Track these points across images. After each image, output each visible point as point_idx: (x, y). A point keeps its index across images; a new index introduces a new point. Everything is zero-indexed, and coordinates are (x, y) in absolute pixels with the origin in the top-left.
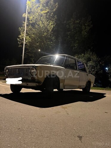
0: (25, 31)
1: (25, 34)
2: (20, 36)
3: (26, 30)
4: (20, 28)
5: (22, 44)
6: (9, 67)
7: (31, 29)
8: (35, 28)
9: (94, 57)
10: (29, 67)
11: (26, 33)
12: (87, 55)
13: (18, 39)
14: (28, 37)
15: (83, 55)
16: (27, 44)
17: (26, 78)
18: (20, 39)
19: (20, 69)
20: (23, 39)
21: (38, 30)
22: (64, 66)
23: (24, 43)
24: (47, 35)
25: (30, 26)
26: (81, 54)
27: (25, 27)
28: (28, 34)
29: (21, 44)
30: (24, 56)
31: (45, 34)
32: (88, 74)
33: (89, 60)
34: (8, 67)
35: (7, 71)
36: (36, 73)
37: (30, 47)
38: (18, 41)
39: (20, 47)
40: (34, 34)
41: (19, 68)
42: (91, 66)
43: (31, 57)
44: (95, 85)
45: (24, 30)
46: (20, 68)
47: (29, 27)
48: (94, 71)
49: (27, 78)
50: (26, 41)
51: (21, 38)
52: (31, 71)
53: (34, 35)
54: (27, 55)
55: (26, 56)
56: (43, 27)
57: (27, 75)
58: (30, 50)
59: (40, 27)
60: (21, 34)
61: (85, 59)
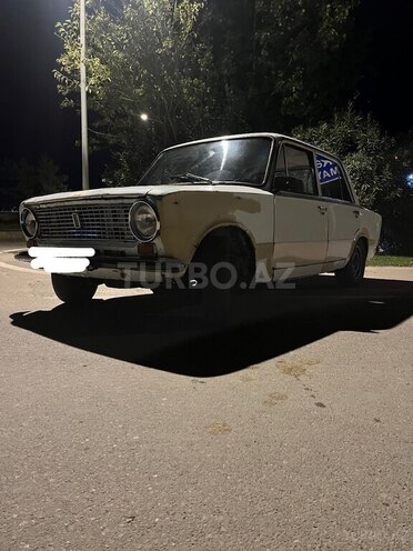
0: (82, 38)
1: (83, 49)
2: (63, 60)
3: (87, 33)
4: (59, 24)
5: (76, 95)
6: (38, 204)
7: (105, 27)
8: (124, 21)
9: (371, 136)
10: (126, 201)
11: (88, 45)
12: (341, 128)
13: (57, 75)
14: (97, 61)
15: (325, 126)
16: (93, 94)
17: (114, 248)
18: (64, 73)
19: (86, 210)
20: (76, 71)
21: (134, 26)
22: (268, 185)
23: (84, 89)
24: (173, 49)
25: (99, 11)
26: (316, 125)
27: (78, 18)
28: (95, 47)
29: (70, 96)
30: (89, 144)
31: (168, 43)
32: (357, 209)
33: (349, 147)
34: (34, 204)
35: (31, 217)
36: (158, 228)
37: (106, 104)
38: (56, 82)
39: (69, 107)
40: (119, 46)
41: (79, 207)
42: (355, 171)
43: (118, 147)
44: (381, 250)
45: (78, 32)
46: (84, 207)
47: (96, 16)
48: (368, 191)
49: (121, 249)
50: (92, 81)
51: (68, 70)
52: (133, 216)
53: (121, 50)
54: (100, 138)
55: (96, 144)
56: (155, 11)
57: (118, 234)
58: (108, 120)
59: (143, 16)
60: (65, 51)
61: (332, 145)
